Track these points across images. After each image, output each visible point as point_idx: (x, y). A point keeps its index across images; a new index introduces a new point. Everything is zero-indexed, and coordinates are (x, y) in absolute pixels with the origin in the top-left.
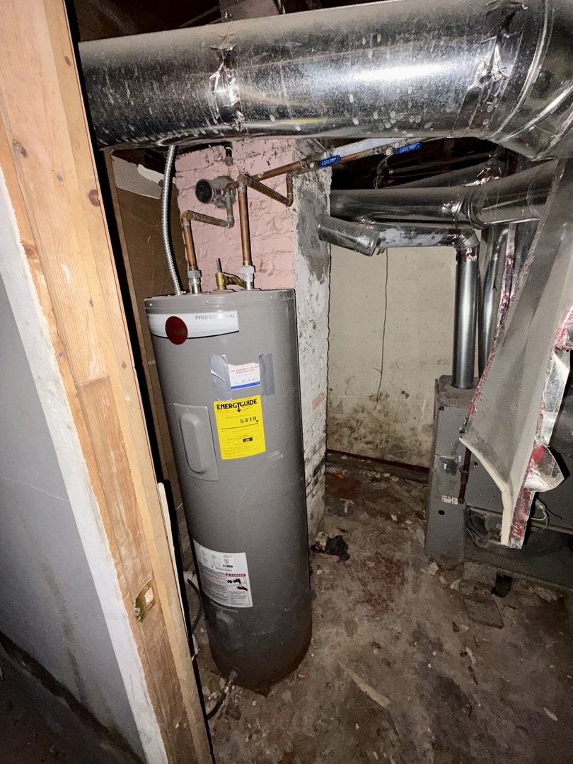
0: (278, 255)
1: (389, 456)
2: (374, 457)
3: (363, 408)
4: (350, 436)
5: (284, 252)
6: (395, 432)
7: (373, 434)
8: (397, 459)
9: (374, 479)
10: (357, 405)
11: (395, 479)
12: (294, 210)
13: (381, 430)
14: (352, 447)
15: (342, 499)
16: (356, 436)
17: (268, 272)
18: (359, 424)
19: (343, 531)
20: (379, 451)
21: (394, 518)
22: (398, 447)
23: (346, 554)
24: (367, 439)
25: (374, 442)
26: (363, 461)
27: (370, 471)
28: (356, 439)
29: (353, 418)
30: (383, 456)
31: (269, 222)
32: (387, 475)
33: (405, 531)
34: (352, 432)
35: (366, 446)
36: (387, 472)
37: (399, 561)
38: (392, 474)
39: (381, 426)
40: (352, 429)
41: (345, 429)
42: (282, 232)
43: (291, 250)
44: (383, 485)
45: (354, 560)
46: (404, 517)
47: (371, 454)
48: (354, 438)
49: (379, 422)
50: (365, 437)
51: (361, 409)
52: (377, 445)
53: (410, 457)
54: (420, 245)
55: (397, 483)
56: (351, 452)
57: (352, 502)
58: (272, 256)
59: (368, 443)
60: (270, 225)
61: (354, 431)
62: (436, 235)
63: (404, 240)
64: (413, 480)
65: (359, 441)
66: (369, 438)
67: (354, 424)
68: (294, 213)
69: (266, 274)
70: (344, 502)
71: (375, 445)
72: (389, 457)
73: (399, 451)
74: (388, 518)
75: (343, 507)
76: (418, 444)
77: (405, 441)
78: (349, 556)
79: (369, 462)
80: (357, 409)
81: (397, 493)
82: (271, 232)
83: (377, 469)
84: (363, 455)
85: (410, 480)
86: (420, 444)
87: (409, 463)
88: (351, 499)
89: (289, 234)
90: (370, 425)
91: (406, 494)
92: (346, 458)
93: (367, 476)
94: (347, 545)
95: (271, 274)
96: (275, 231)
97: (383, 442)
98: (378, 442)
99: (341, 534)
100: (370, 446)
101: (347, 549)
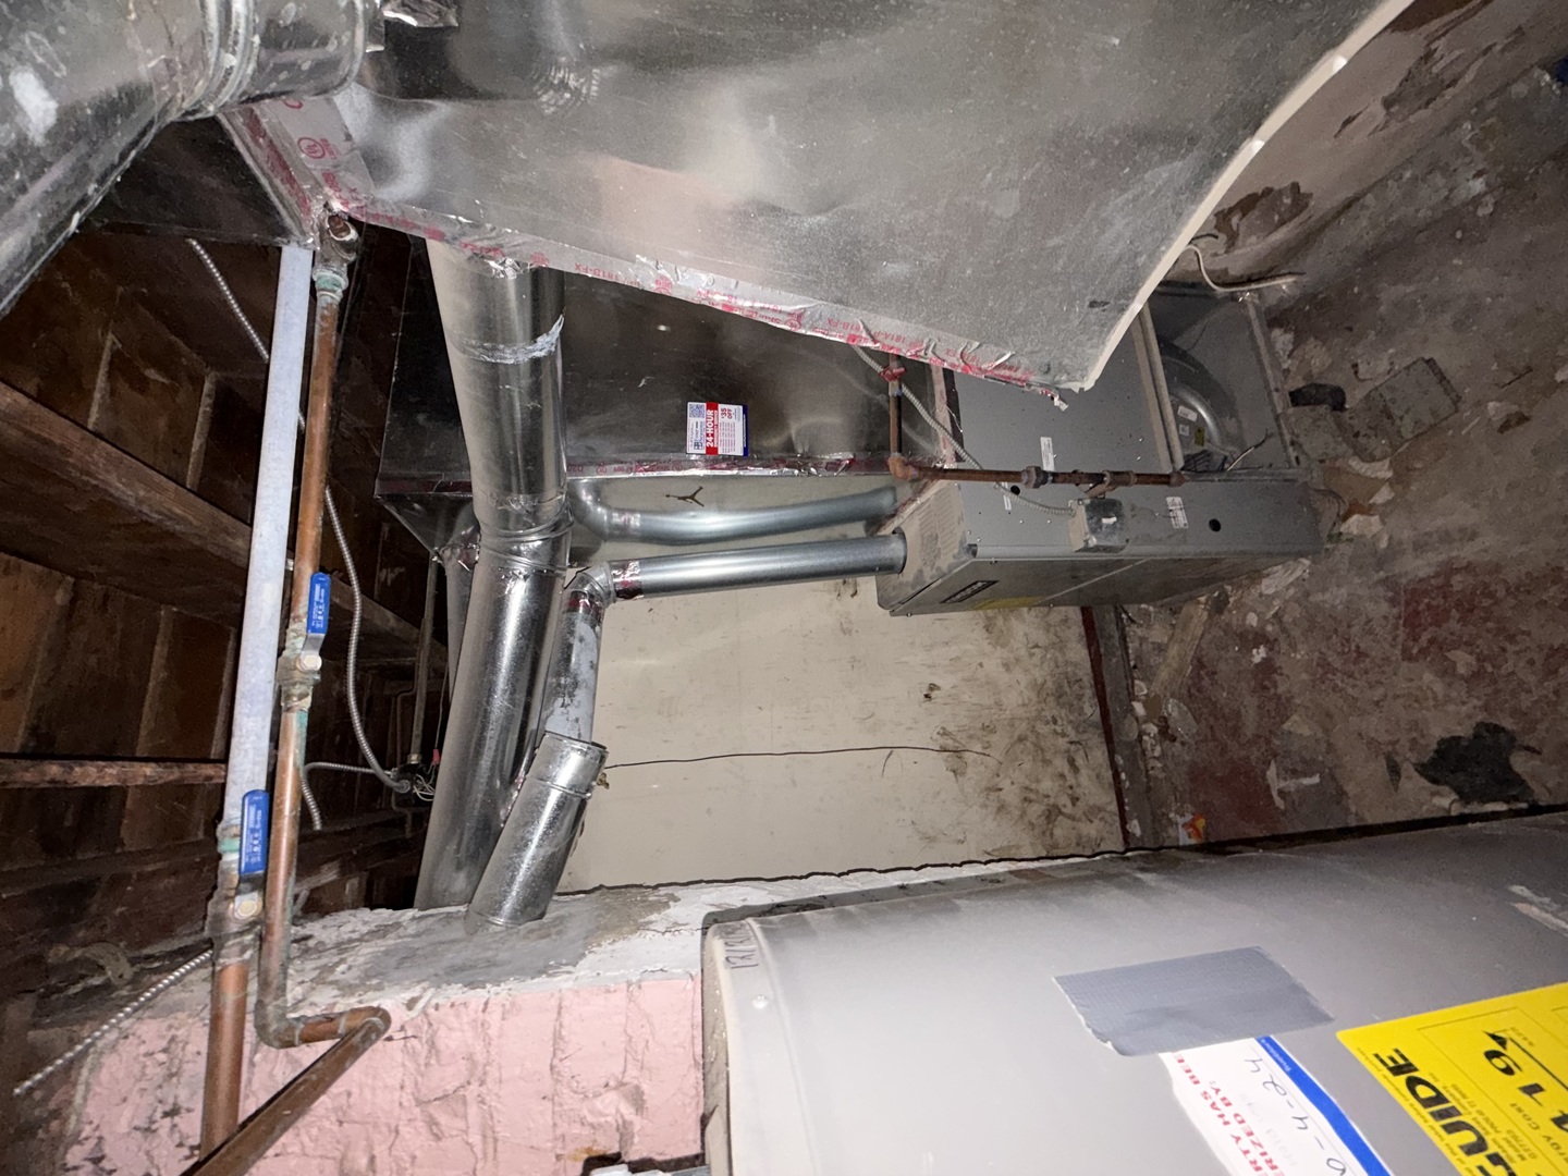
0: (566, 1068)
1: (1088, 710)
2: (1105, 748)
3: (989, 789)
4: (1072, 818)
5: (557, 1037)
6: (1024, 705)
7: (1048, 756)
8: (1089, 692)
9: (1166, 733)
10: (985, 806)
11: (1141, 688)
12: (411, 1004)
13: (1032, 738)
14: (1100, 809)
15: (1279, 802)
16: (1064, 800)
17: (627, 1111)
18: (1032, 796)
19: (1394, 770)
20: (1085, 736)
21: (1259, 654)
22: (1059, 692)
23: (1476, 736)
24: (1066, 769)
25: (1068, 751)
26: (1123, 776)
27: (1144, 752)
28: (1075, 800)
29: (1023, 814)
30: (1096, 727)
31: (432, 1122)
32: (1139, 708)
33: (1287, 618)
34: (1061, 813)
35: (1083, 771)
36: (1132, 710)
37: (1393, 602)
38: (1132, 697)
39: (1021, 739)
40: (1052, 813)
41: (1058, 832)
42: (480, 1058)
43: (554, 1002)
44: (1172, 709)
45: (1486, 708)
46: (1241, 636)
47: (1100, 754)
48: (1074, 805)
49: (1012, 745)
50: (1062, 776)
51: (993, 796)
52: (1071, 743)
53: (1076, 665)
54: (594, 667)
55: (1147, 679)
56: (1114, 807)
57: (1272, 772)
58: (569, 1100)
59: (1075, 769)
60: (443, 1119)
61: (1055, 806)
62: (577, 635)
63: (577, 699)
64: (1126, 648)
65: (1078, 791)
66: (1061, 764)
67: (1036, 810)
68: (420, 1005)
69: (638, 1123)
70: (1281, 793)
71: (1073, 747)
72: (1091, 710)
73: (1067, 690)
74: (1267, 667)
75: (1304, 792)
76: (1036, 650)
77: (1040, 681)
78: (1480, 725)
79: (1120, 760)
80: (996, 805)
81: (1180, 671)
82: (473, 1111)
83: (1134, 735)
84: (1108, 774)
85: (1127, 654)
86: (1036, 646)
87: (1088, 665)
88: (1264, 777)
89: (494, 1017)
90: (1027, 766)
91: (1174, 651)
92: (1135, 822)
93: (1163, 753)
94: (1442, 742)
95: (638, 1100)
96: (473, 1090)
97: (1059, 729)
98: (1062, 743)
99: (1408, 769)
100: (1080, 761)
101: (1457, 739)
